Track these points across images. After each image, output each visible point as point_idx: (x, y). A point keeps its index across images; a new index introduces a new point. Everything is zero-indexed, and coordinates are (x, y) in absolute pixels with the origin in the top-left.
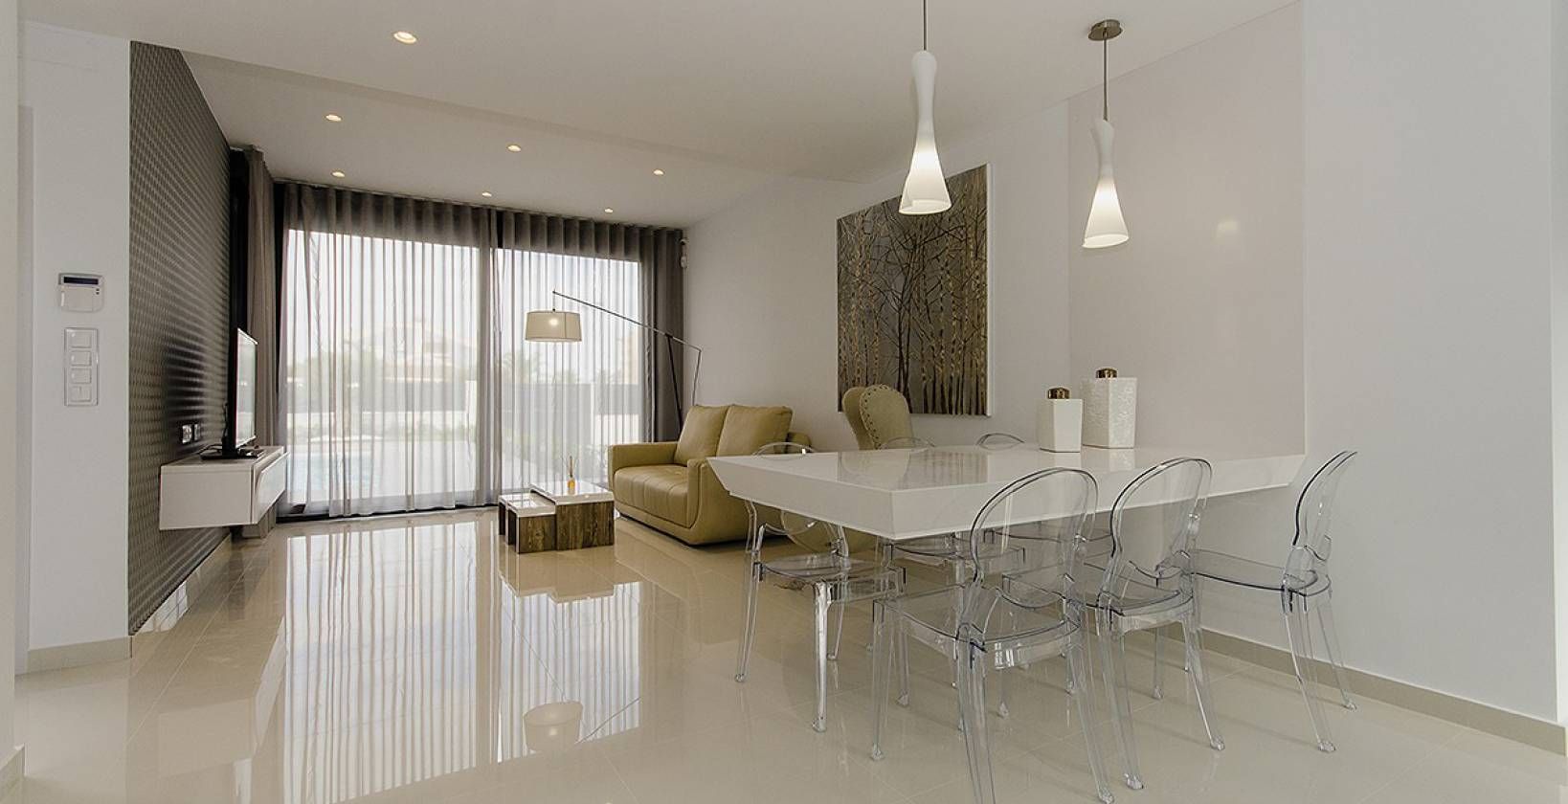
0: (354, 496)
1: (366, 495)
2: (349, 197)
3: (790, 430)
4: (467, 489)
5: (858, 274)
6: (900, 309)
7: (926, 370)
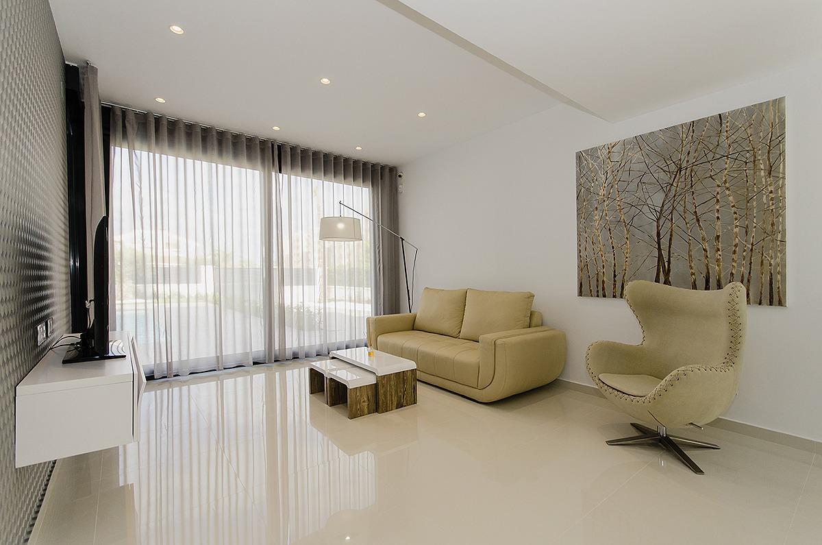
0: (175, 359)
1: (184, 358)
2: (165, 122)
3: (532, 310)
4: (260, 349)
5: (602, 192)
6: (658, 219)
7: (694, 268)
